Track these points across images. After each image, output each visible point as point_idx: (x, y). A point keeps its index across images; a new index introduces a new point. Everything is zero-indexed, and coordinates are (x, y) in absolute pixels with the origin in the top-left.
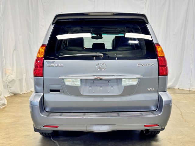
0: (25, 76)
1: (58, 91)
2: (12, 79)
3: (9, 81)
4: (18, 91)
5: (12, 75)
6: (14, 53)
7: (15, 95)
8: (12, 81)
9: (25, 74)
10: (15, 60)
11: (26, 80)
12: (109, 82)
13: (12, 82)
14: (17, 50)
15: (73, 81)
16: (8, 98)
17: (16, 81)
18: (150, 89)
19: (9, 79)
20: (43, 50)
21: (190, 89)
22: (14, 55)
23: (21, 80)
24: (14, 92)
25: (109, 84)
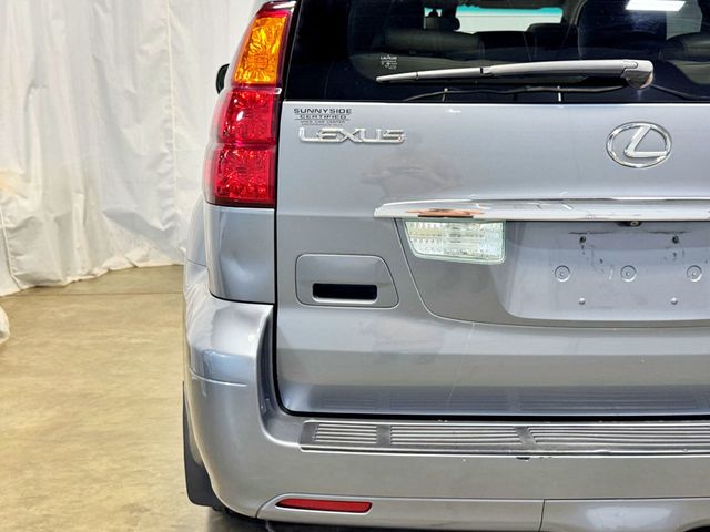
0: (82, 203)
1: (366, 292)
2: (25, 217)
3: (12, 226)
4: (52, 270)
5: (25, 198)
6: (31, 97)
7: (39, 287)
8: (27, 226)
9: (81, 197)
10: (35, 129)
11: (84, 223)
12: (675, 240)
13: (24, 231)
14: (45, 86)
15: (455, 235)
16: (11, 303)
17: (41, 224)
19: (10, 217)
20: (271, 40)
22: (31, 106)
23: (63, 223)
24: (36, 276)
25: (675, 254)
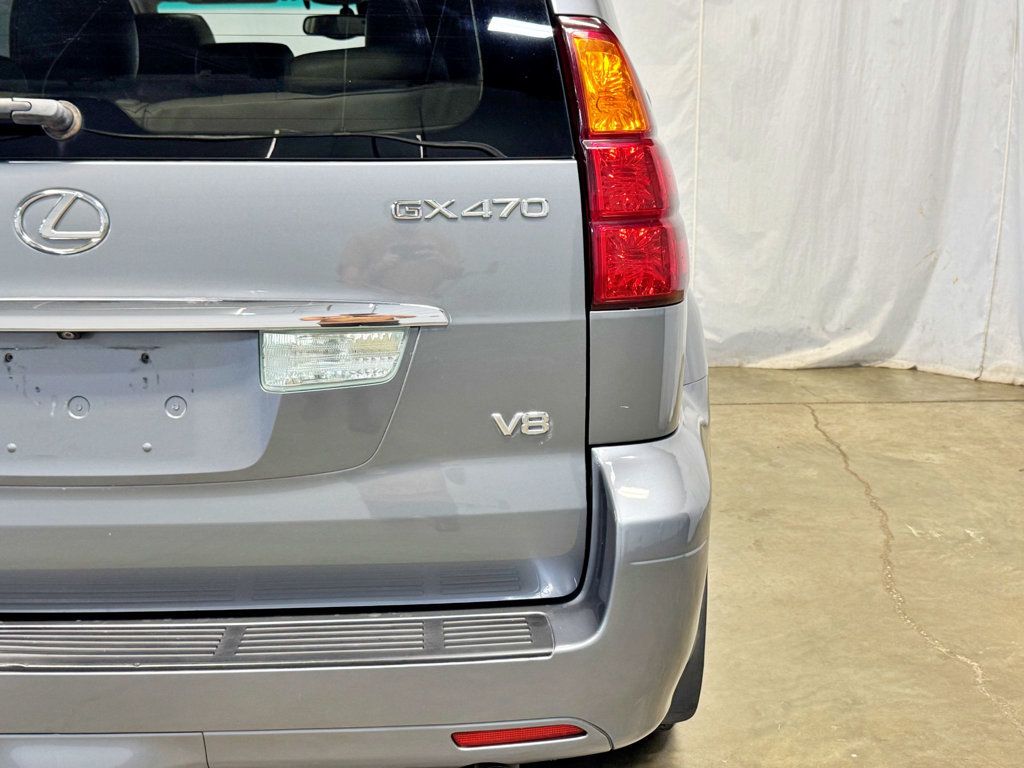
18: (514, 422)
21: (982, 368)
25: (145, 379)
